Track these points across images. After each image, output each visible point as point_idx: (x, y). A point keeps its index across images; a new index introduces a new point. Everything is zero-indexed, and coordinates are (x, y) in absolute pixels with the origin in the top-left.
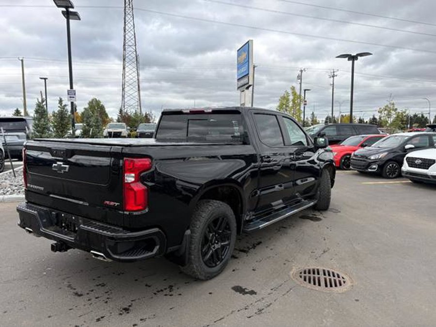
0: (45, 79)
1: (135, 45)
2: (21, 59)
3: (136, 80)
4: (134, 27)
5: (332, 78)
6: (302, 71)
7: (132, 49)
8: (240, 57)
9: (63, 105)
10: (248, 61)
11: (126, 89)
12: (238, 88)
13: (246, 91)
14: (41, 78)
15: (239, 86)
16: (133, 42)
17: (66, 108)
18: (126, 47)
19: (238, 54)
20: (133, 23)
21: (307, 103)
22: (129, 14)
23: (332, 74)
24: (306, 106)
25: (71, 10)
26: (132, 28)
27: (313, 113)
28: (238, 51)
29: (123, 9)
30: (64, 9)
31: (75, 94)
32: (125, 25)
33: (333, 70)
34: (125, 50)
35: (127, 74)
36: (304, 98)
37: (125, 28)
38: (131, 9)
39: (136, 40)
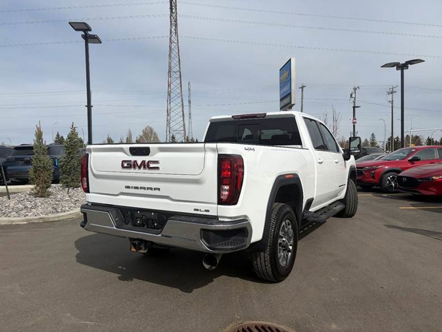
1: (180, 72)
3: (181, 105)
4: (179, 54)
5: (391, 95)
6: (355, 89)
7: (177, 75)
8: (283, 76)
10: (291, 79)
12: (281, 108)
13: (289, 110)
15: (282, 106)
16: (178, 68)
18: (171, 73)
19: (280, 73)
20: (178, 49)
21: (357, 121)
22: (174, 42)
23: (391, 90)
24: (356, 124)
25: (89, 33)
26: (177, 55)
27: (373, 134)
28: (280, 70)
29: (169, 37)
33: (392, 86)
34: (170, 76)
36: (354, 116)
37: (170, 55)
38: (176, 38)
39: (181, 67)
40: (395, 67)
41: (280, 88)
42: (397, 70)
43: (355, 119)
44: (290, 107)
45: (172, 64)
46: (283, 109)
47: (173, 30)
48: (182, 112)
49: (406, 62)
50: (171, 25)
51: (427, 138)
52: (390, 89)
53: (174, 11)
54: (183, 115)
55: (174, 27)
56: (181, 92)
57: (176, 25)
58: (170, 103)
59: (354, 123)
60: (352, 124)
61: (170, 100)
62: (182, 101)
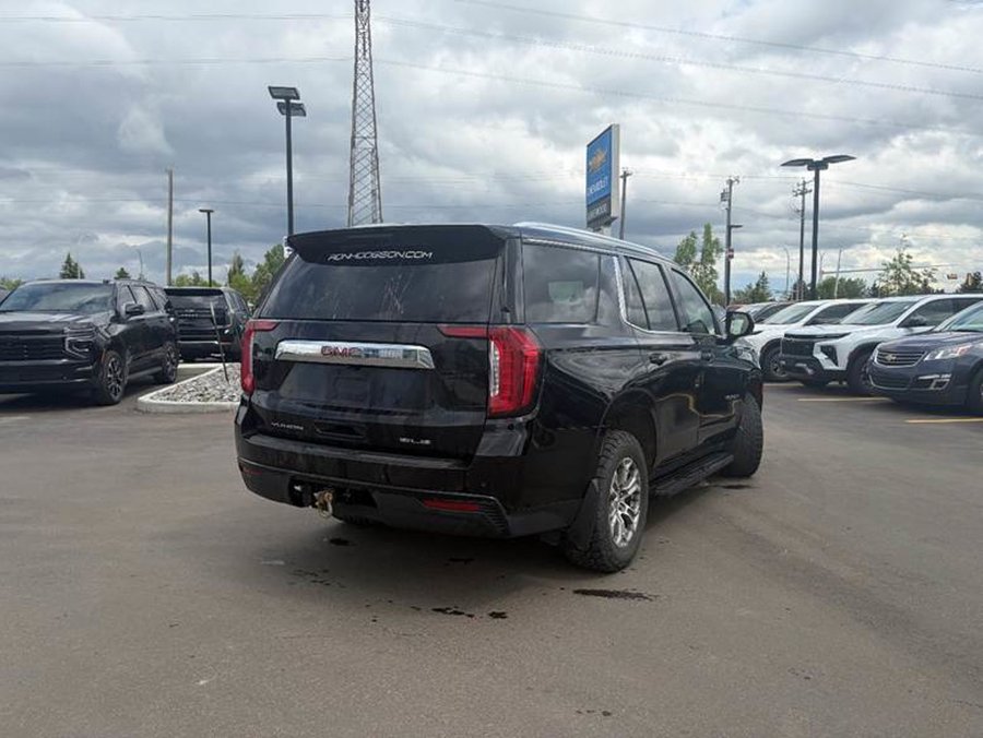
0: (209, 212)
1: (375, 137)
5: (800, 197)
6: (731, 183)
7: (368, 145)
8: (593, 159)
10: (609, 168)
12: (589, 223)
13: (606, 229)
14: (201, 211)
16: (372, 131)
18: (357, 140)
19: (589, 152)
20: (372, 91)
22: (363, 73)
23: (801, 188)
28: (589, 145)
30: (283, 101)
32: (355, 97)
33: (803, 178)
34: (353, 145)
36: (729, 244)
37: (354, 102)
38: (368, 63)
40: (806, 166)
41: (588, 181)
42: (809, 169)
43: (732, 251)
44: (608, 224)
45: (360, 120)
46: (593, 224)
47: (360, 46)
49: (823, 159)
50: (357, 37)
51: (871, 286)
52: (798, 185)
53: (364, 5)
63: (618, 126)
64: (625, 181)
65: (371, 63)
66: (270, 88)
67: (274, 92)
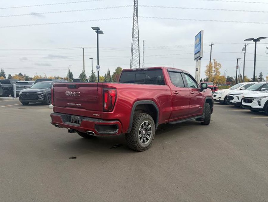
0: (92, 59)
1: (138, 38)
2: (83, 48)
3: (138, 57)
6: (246, 45)
7: (137, 40)
8: (196, 41)
9: (93, 72)
10: (200, 43)
11: (133, 62)
12: (195, 59)
13: (199, 61)
14: (90, 59)
16: (137, 36)
17: (95, 74)
18: (134, 38)
19: (195, 39)
20: (138, 25)
21: (239, 67)
22: (135, 20)
24: (238, 69)
25: (99, 30)
26: (137, 28)
27: (261, 73)
28: (195, 37)
29: (133, 18)
31: (99, 67)
34: (133, 40)
35: (134, 54)
36: (237, 64)
37: (133, 28)
38: (137, 18)
39: (139, 34)
40: (252, 40)
41: (195, 47)
43: (238, 66)
44: (200, 59)
45: (134, 33)
46: (196, 59)
47: (135, 13)
48: (139, 60)
49: (257, 38)
50: (134, 11)
54: (140, 62)
55: (136, 12)
56: (139, 49)
57: (137, 11)
58: (132, 56)
59: (237, 68)
60: (236, 69)
61: (133, 53)
62: (139, 54)
63: (203, 31)
64: (211, 46)
65: (138, 18)
66: (92, 28)
67: (94, 28)
